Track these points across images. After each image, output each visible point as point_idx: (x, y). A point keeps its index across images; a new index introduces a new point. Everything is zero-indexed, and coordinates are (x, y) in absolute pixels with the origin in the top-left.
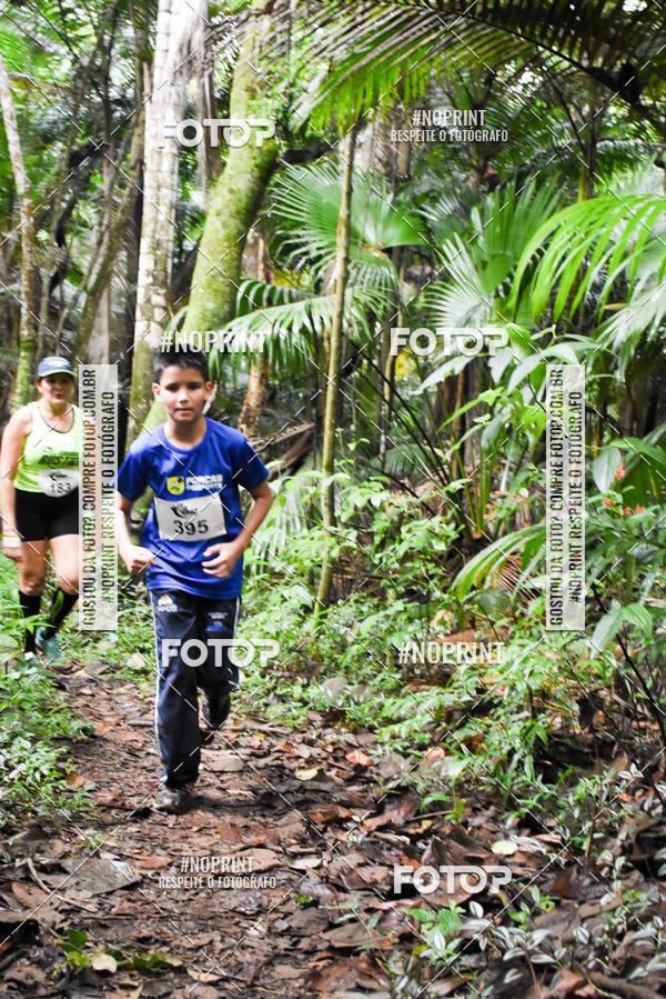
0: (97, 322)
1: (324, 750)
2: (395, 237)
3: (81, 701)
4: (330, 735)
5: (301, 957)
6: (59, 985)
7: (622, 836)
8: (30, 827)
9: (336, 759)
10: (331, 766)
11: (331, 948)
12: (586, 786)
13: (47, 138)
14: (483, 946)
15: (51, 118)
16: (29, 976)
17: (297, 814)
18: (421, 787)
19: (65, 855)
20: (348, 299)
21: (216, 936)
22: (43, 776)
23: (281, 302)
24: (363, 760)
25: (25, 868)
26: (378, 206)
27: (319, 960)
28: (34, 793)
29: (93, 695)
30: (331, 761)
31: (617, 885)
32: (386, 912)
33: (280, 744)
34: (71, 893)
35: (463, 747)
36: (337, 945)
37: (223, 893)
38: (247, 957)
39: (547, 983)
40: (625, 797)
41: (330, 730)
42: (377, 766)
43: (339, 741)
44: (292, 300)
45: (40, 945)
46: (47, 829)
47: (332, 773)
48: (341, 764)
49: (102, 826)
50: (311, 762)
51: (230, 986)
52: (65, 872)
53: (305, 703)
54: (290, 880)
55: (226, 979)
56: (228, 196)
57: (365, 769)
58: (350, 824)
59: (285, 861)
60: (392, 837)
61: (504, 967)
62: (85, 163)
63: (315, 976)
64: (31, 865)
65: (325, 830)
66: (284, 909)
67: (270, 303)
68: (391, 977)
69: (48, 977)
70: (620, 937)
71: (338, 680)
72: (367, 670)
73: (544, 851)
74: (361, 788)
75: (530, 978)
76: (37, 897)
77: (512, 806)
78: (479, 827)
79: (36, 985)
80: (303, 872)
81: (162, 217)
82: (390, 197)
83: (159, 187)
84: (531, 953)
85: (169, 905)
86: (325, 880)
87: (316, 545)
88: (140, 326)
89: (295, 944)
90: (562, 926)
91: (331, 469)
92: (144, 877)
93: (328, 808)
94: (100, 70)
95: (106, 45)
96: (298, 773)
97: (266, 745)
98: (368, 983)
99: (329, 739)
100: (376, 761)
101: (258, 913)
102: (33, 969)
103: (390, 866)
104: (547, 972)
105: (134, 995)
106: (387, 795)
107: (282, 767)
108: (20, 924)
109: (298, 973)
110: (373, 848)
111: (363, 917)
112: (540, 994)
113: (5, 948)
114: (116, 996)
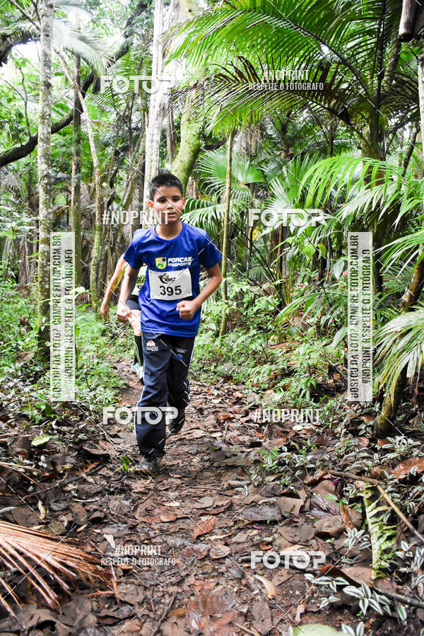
1: (223, 391)
2: (251, 179)
3: (124, 374)
4: (226, 386)
5: (214, 469)
6: (119, 477)
7: (345, 421)
9: (229, 395)
10: (227, 398)
11: (227, 465)
12: (331, 403)
13: (107, 145)
14: (287, 463)
15: (108, 137)
16: (107, 474)
17: (212, 416)
18: (264, 404)
19: (119, 431)
20: (231, 204)
21: (180, 461)
22: (109, 401)
23: (203, 207)
24: (240, 395)
25: (104, 435)
26: (243, 166)
27: (222, 470)
30: (227, 396)
31: (342, 439)
32: (249, 452)
33: (205, 390)
34: (122, 445)
35: (281, 389)
36: (229, 464)
37: (183, 446)
38: (193, 469)
39: (313, 474)
40: (347, 407)
41: (226, 384)
43: (230, 388)
44: (207, 206)
45: (111, 463)
47: (228, 400)
48: (231, 397)
50: (218, 396)
51: (187, 479)
52: (119, 437)
53: (215, 373)
54: (210, 441)
56: (180, 163)
57: (241, 399)
58: (234, 420)
59: (208, 434)
60: (252, 425)
62: (122, 154)
63: (220, 475)
64: (106, 434)
65: (224, 422)
66: (207, 452)
67: (198, 207)
68: (250, 475)
69: (114, 474)
70: (342, 457)
71: (230, 364)
72: (242, 359)
73: (314, 428)
74: (239, 406)
75: (306, 473)
76: (108, 446)
79: (110, 477)
80: (215, 438)
82: (249, 162)
83: (151, 161)
84: (306, 464)
86: (224, 441)
87: (219, 308)
89: (212, 464)
90: (319, 455)
93: (225, 414)
94: (127, 116)
95: (130, 106)
96: (213, 401)
97: (199, 390)
98: (241, 478)
99: (226, 387)
100: (245, 396)
101: (197, 453)
102: (108, 471)
103: (251, 436)
104: (312, 471)
105: (149, 481)
106: (249, 409)
107: (206, 398)
108: (103, 455)
109: (213, 474)
110: (244, 430)
111: (239, 454)
112: (309, 479)
113: (97, 463)
114: (141, 482)
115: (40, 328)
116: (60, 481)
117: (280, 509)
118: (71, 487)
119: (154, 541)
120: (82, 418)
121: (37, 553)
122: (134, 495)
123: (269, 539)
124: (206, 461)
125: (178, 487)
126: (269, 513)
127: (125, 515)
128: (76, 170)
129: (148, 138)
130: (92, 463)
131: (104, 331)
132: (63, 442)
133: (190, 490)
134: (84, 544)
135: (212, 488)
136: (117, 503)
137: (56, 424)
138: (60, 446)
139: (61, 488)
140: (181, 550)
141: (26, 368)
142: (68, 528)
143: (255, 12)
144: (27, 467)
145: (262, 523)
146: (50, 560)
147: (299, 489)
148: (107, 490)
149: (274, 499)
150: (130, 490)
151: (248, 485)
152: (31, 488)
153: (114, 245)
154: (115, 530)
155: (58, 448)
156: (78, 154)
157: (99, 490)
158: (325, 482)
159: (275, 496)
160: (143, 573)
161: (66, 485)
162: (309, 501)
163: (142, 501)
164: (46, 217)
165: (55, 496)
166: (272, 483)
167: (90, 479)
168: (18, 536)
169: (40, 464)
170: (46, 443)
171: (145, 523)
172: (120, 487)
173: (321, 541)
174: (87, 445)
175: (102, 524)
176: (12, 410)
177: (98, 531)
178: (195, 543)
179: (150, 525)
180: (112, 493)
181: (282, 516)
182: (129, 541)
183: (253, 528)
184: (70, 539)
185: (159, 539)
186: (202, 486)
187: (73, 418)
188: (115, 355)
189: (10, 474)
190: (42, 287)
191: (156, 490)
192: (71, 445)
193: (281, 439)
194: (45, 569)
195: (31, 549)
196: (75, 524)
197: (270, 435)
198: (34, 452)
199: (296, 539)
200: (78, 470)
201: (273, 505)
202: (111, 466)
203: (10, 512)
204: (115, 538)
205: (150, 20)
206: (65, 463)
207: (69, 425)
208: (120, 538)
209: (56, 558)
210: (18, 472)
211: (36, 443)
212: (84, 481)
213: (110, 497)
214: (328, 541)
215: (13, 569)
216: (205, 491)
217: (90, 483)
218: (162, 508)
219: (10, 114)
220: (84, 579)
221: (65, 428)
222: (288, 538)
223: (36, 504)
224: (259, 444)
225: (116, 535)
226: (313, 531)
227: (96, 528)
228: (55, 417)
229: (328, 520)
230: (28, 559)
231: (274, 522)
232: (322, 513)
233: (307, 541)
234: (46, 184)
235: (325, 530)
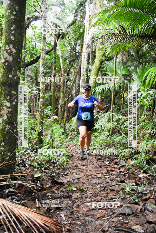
0: (74, 88)
1: (110, 159)
2: (124, 73)
3: (71, 150)
5: (105, 191)
6: (67, 191)
8: (63, 168)
9: (113, 161)
10: (111, 162)
11: (110, 190)
12: (155, 166)
13: (66, 59)
14: (135, 190)
15: (67, 56)
16: (63, 190)
17: (105, 169)
18: (127, 165)
19: (68, 173)
20: (115, 83)
22: (64, 161)
23: (104, 84)
24: (117, 161)
25: (62, 174)
26: (121, 68)
27: (108, 191)
28: (63, 164)
29: (73, 149)
30: (112, 161)
32: (120, 185)
33: (103, 158)
34: (69, 179)
35: (134, 159)
36: (111, 189)
37: (93, 180)
38: (97, 190)
39: (146, 196)
42: (119, 162)
43: (113, 158)
44: (106, 84)
45: (64, 186)
46: (65, 169)
47: (112, 163)
48: (113, 162)
49: (74, 169)
50: (108, 161)
51: (94, 194)
52: (68, 176)
54: (104, 179)
55: (93, 193)
56: (95, 67)
57: (117, 162)
58: (114, 171)
59: (103, 176)
60: (121, 173)
61: (138, 193)
62: (72, 62)
63: (108, 193)
64: (63, 174)
65: (110, 172)
66: (103, 183)
67: (102, 84)
68: (120, 194)
69: (66, 190)
71: (113, 148)
72: (118, 146)
73: (147, 176)
74: (116, 165)
75: (143, 195)
76: (63, 179)
77: (142, 169)
78: (136, 172)
79: (64, 191)
80: (106, 178)
81: (84, 71)
82: (123, 66)
83: (84, 66)
84: (143, 191)
85: (84, 182)
86: (110, 179)
87: (110, 125)
88: (81, 89)
89: (104, 189)
90: (149, 188)
91: (112, 112)
92: (80, 177)
93: (111, 168)
94: (75, 48)
95: (76, 44)
96: (106, 163)
97: (101, 158)
98: (116, 195)
99: (111, 157)
100: (119, 161)
101: (99, 184)
102: (63, 189)
103: (121, 178)
104: (146, 194)
105: (79, 194)
106: (121, 167)
107: (103, 161)
108: (62, 182)
109: (105, 193)
110: (118, 175)
111: (116, 185)
112: (144, 197)
113: (59, 185)
114: (76, 194)
115: (39, 131)
116: (44, 192)
117: (131, 209)
118: (49, 194)
119: (80, 218)
120: (54, 167)
121: (35, 219)
122: (73, 199)
123: (127, 221)
124: (102, 187)
125: (90, 197)
126: (127, 211)
127: (69, 207)
128: (54, 69)
129: (83, 57)
130: (57, 185)
131: (63, 133)
132: (46, 176)
133: (95, 199)
134: (53, 217)
135: (104, 198)
136: (66, 202)
137: (44, 169)
138: (45, 178)
139: (45, 194)
140: (91, 223)
141: (33, 146)
142: (47, 210)
143: (126, 7)
144: (33, 185)
145: (124, 214)
146: (40, 222)
147: (140, 201)
148: (62, 196)
149: (129, 205)
150: (72, 197)
151: (119, 198)
152: (33, 194)
153: (68, 98)
154: (65, 213)
155: (44, 179)
156: (55, 62)
157: (60, 196)
158: (151, 200)
159: (130, 203)
160: (75, 231)
161: (47, 193)
162: (144, 207)
163: (76, 202)
164: (43, 88)
165: (43, 198)
166: (129, 198)
167: (56, 192)
168: (28, 212)
169: (38, 184)
170: (40, 176)
171: (77, 211)
172: (67, 196)
173: (149, 225)
174: (56, 178)
175: (60, 210)
176: (27, 163)
177: (58, 212)
178: (96, 220)
179: (79, 211)
180: (64, 198)
181: (133, 212)
182: (70, 217)
183: (120, 216)
184: (47, 215)
185: (82, 218)
186: (100, 197)
187: (51, 167)
188: (68, 142)
189: (26, 187)
190: (40, 115)
191: (82, 198)
192: (49, 178)
193: (133, 180)
194: (38, 226)
195: (33, 218)
196: (50, 209)
197: (129, 178)
198: (35, 180)
199: (138, 223)
200: (52, 188)
201: (128, 207)
202: (64, 187)
203: (25, 203)
204: (65, 216)
205: (84, 10)
206: (47, 185)
207: (49, 170)
208: (67, 216)
209: (42, 222)
210: (29, 187)
211: (36, 176)
212: (54, 192)
213: (64, 199)
214: (152, 225)
215: (26, 225)
216: (101, 200)
217: (56, 193)
218: (84, 205)
219: (30, 47)
220: (52, 232)
221: (47, 171)
222: (135, 222)
223: (35, 200)
224: (124, 182)
225: (65, 215)
226: (145, 220)
227: (58, 211)
228: (43, 166)
229: (152, 216)
230: (32, 221)
231: (129, 215)
232: (150, 213)
233: (143, 224)
234: (43, 76)
235: (150, 220)
